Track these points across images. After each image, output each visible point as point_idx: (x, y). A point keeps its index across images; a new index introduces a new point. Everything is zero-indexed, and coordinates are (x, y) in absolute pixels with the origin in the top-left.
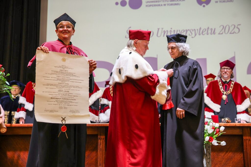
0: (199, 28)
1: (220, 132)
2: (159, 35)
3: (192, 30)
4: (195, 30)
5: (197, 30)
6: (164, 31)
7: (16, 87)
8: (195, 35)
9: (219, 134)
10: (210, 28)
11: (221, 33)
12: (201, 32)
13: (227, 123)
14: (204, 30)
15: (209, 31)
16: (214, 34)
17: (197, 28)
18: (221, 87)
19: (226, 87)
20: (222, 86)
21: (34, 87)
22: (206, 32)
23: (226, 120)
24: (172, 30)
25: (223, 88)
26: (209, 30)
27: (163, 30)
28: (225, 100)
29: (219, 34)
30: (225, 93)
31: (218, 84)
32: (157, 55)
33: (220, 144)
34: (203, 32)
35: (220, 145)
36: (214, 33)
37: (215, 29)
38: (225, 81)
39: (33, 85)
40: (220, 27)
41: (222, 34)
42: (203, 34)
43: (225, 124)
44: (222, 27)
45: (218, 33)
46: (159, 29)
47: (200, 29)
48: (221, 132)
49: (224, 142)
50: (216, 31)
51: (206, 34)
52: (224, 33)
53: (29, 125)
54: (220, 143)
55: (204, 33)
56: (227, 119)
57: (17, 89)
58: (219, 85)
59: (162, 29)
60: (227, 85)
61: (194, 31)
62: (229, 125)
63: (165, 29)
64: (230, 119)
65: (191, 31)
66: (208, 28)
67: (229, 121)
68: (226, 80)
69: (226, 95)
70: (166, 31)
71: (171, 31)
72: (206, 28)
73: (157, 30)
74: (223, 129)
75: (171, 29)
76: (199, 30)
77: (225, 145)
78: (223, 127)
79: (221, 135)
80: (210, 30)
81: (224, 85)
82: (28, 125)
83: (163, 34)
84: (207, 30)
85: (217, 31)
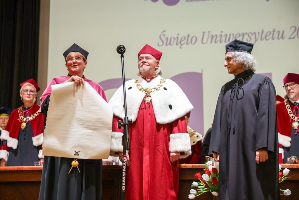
0: (261, 31)
1: (283, 177)
2: (204, 41)
3: (251, 33)
4: (255, 33)
5: (259, 33)
6: (212, 36)
7: (5, 116)
8: (256, 40)
9: (282, 179)
10: (277, 30)
11: (293, 36)
12: (264, 36)
13: (294, 163)
14: (268, 34)
15: (276, 35)
16: (283, 39)
17: (258, 30)
18: (290, 112)
19: (297, 111)
20: (291, 109)
21: (20, 116)
22: (271, 36)
23: (293, 160)
24: (223, 34)
25: (292, 112)
26: (275, 33)
27: (211, 34)
28: (296, 129)
29: (290, 38)
30: (296, 119)
31: (286, 107)
32: (202, 70)
33: (283, 193)
34: (266, 36)
35: (284, 195)
36: (282, 37)
37: (283, 32)
38: (295, 103)
39: (19, 114)
40: (291, 28)
41: (294, 38)
42: (266, 39)
43: (290, 166)
44: (293, 29)
45: (288, 37)
46: (204, 33)
47: (263, 32)
48: (285, 177)
49: (288, 190)
50: (285, 35)
51: (271, 39)
52: (296, 37)
53: (20, 168)
54: (284, 191)
55: (268, 38)
56: (293, 158)
57: (7, 119)
58: (287, 109)
59: (209, 32)
60: (298, 108)
61: (254, 35)
62: (296, 166)
63: (213, 33)
64: (298, 159)
65: (250, 35)
66: (274, 31)
67: (296, 162)
68: (296, 101)
69: (297, 121)
70: (214, 35)
71: (221, 35)
72: (271, 30)
73: (202, 34)
74: (288, 173)
75: (222, 32)
76: (261, 34)
77: (289, 195)
78: (288, 169)
79: (285, 181)
80: (277, 33)
81: (293, 108)
82: (18, 168)
83: (210, 40)
84: (272, 33)
85: (287, 35)
